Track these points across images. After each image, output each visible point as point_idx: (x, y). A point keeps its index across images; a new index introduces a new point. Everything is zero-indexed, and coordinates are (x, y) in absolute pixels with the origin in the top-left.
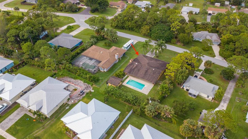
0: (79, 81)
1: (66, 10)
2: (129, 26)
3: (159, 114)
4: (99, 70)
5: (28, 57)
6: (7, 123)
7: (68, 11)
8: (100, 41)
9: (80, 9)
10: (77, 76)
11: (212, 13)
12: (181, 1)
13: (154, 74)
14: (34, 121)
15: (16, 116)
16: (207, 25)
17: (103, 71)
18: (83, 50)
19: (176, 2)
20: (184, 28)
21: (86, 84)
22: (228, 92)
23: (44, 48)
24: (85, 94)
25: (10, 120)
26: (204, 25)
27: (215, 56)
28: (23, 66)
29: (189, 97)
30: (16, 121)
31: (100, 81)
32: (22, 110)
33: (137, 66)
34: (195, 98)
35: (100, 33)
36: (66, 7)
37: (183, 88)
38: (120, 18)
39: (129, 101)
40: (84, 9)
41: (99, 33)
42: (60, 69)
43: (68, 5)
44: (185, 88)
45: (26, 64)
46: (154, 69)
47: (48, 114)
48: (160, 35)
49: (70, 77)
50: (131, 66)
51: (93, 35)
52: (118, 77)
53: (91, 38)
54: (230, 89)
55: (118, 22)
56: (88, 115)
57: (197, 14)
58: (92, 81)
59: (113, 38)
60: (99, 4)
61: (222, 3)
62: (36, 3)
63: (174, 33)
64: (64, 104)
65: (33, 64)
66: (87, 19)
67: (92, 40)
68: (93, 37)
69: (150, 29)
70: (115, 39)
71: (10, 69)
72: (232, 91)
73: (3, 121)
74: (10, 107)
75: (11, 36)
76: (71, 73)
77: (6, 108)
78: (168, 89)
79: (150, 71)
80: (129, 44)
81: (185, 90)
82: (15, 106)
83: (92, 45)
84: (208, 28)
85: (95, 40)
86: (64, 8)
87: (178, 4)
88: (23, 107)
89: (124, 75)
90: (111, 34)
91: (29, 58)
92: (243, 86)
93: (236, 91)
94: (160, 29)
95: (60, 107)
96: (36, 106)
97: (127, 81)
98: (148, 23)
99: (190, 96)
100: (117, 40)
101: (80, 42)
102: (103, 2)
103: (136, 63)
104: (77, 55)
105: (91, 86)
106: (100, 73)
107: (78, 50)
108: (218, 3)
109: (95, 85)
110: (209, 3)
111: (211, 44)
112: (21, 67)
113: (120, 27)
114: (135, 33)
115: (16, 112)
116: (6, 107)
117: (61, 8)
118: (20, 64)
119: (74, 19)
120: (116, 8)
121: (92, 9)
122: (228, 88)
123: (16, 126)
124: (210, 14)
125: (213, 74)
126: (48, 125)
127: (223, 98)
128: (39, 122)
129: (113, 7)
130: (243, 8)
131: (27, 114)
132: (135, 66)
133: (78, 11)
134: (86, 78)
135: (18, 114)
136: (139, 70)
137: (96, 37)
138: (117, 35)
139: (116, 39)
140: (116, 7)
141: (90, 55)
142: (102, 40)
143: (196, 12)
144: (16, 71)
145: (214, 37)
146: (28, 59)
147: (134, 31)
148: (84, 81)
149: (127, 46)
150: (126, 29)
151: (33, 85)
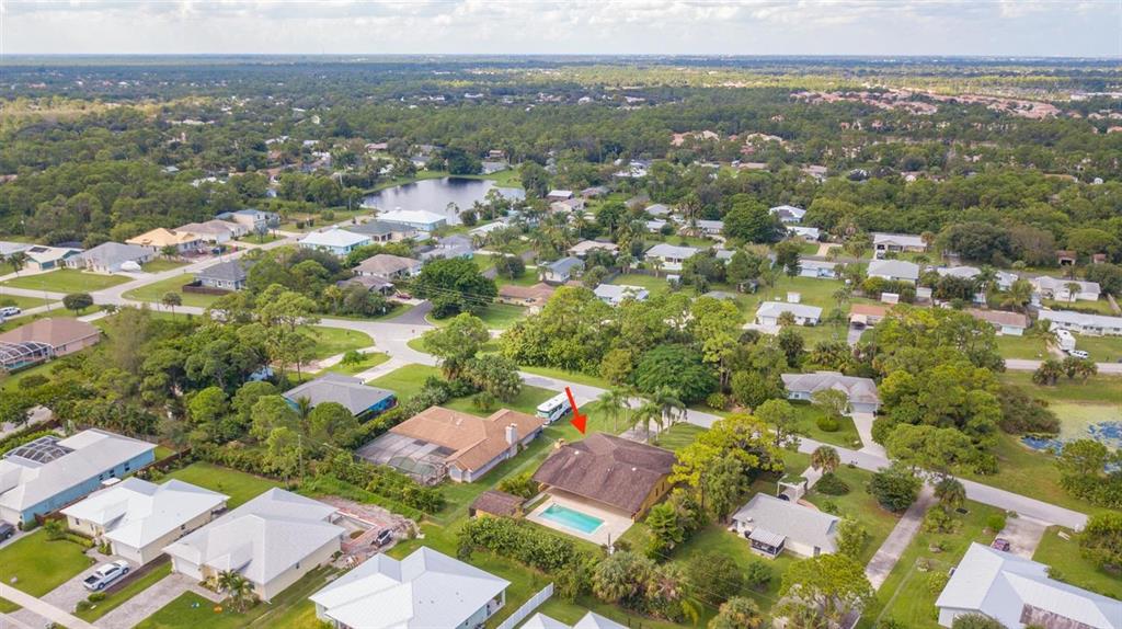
0: (377, 509)
1: (344, 309)
2: (562, 352)
3: (641, 590)
4: (447, 479)
5: (205, 435)
6: (126, 615)
7: (351, 313)
8: (456, 397)
9: (393, 307)
10: (371, 494)
11: (864, 322)
12: (759, 289)
13: (633, 482)
14: (217, 612)
15: (155, 598)
16: (834, 352)
17: (459, 480)
18: (397, 422)
19: (739, 290)
20: (748, 353)
21: (400, 516)
22: (892, 545)
23: (267, 400)
24: (395, 542)
25: (136, 607)
26: (824, 349)
27: (860, 446)
28: (186, 464)
29: (753, 555)
30: (155, 610)
31: (449, 509)
32: (176, 582)
33: (578, 461)
34: (773, 556)
35: (460, 371)
36: (346, 300)
37: (734, 531)
38: (533, 327)
39: (544, 556)
40: (409, 309)
41: (457, 370)
42: (312, 474)
43: (350, 295)
44: (741, 530)
45: (195, 459)
46: (634, 469)
47: (267, 584)
48: (666, 378)
49: (344, 497)
50: (560, 461)
51: (434, 379)
52: (513, 493)
53: (427, 386)
54: (900, 536)
55: (526, 340)
56: (401, 581)
57: (812, 325)
58: (419, 506)
59: (504, 383)
60: (463, 287)
61: (906, 294)
62: (237, 288)
63: (716, 374)
64: (319, 566)
65: (221, 460)
66: (416, 337)
67: (430, 392)
68: (433, 383)
69: (632, 359)
70: (511, 388)
71: (143, 470)
72: (906, 541)
73: (111, 609)
74: (138, 574)
75: (158, 368)
76: (348, 485)
77: (124, 576)
78: (674, 519)
79: (621, 474)
80: (559, 403)
81: (742, 536)
82: (154, 570)
83: (428, 407)
84: (842, 362)
85: (441, 391)
86: (336, 304)
87: (749, 297)
88: (181, 574)
89: (534, 492)
90: (497, 372)
91: (208, 441)
92: (946, 526)
93: (920, 542)
94: (667, 359)
95: (308, 575)
96: (231, 558)
97: (542, 508)
98: (628, 343)
99: (758, 553)
100: (518, 390)
101: (387, 400)
102: (477, 284)
103: (577, 453)
104: (373, 434)
105: (418, 522)
106: (451, 486)
107: (379, 422)
108: (892, 292)
109: (429, 519)
110: (861, 293)
111: (848, 412)
112: (177, 468)
113: (533, 357)
114: (585, 378)
115: (155, 587)
116: (123, 573)
117: (328, 304)
118: (176, 457)
119: (368, 337)
120: (522, 305)
121: (437, 306)
122: (894, 533)
123: (157, 624)
124: (859, 326)
125: (846, 497)
126: (263, 622)
127: (873, 561)
128: (234, 614)
129: (513, 301)
130: (983, 310)
131: (195, 591)
132: (572, 460)
133: (386, 313)
134: (401, 498)
135: (162, 592)
136: (584, 474)
137: (445, 385)
138: (518, 376)
139: (515, 388)
140: (520, 302)
141: (421, 434)
142: (466, 395)
143: (808, 319)
144: (159, 478)
145: (860, 387)
146: (204, 442)
147: (580, 370)
148: (391, 507)
149: (552, 407)
150: (552, 365)
151: (218, 513)
